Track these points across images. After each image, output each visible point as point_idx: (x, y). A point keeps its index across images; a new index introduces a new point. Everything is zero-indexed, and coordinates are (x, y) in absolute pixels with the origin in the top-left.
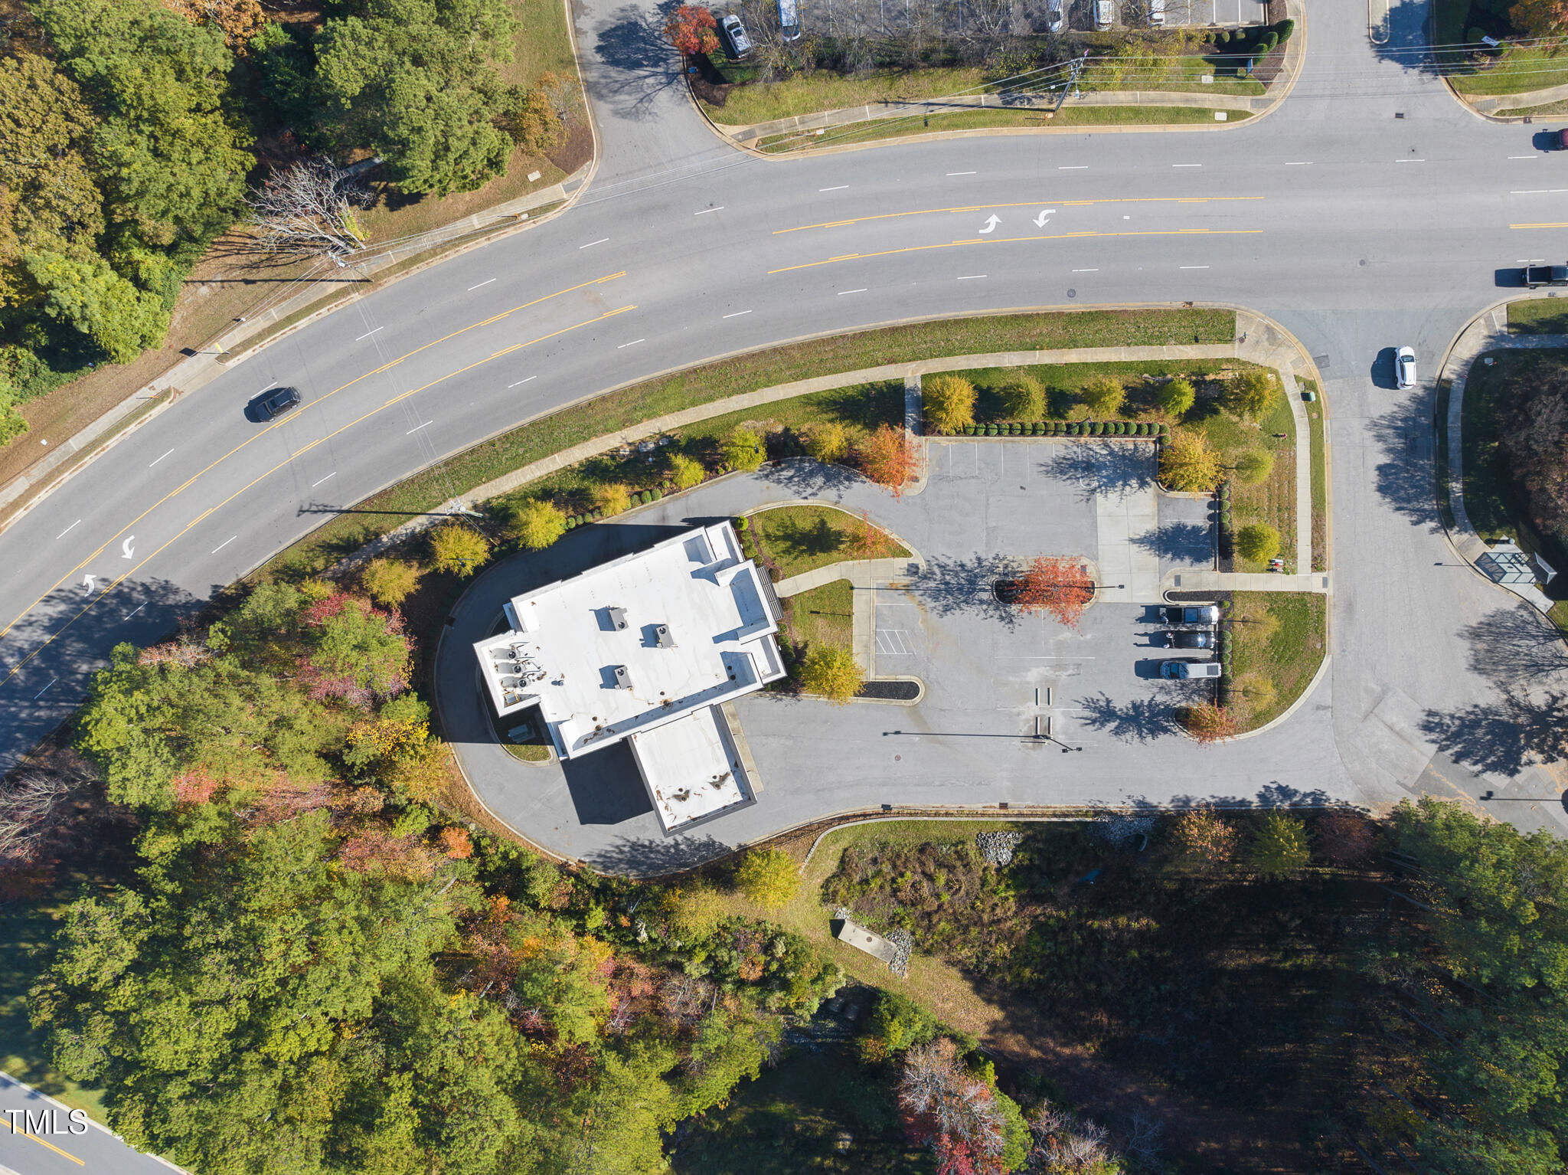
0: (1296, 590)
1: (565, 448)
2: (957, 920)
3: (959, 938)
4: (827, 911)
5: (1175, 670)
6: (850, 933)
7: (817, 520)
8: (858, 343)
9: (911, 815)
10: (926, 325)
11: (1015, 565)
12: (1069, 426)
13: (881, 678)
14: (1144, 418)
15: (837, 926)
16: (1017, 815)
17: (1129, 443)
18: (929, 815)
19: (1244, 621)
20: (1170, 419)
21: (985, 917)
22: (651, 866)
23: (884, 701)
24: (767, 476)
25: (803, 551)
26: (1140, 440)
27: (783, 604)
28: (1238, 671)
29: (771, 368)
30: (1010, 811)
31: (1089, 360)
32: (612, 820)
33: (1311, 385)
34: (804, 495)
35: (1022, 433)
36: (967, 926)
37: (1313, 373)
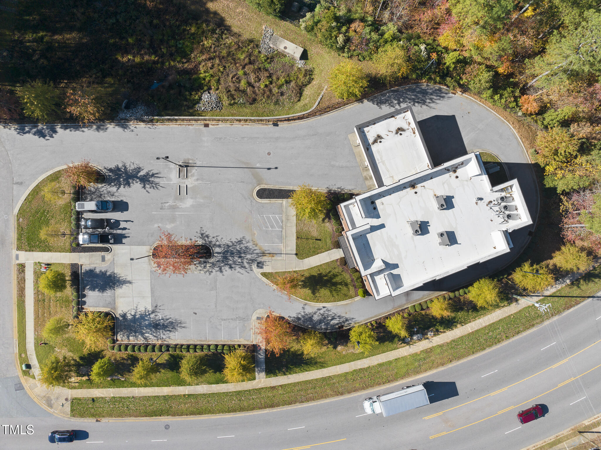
0: (34, 253)
1: (465, 336)
2: (234, 59)
3: (233, 49)
4: (310, 65)
5: (103, 206)
6: (298, 52)
7: (317, 294)
8: (293, 399)
9: (261, 120)
10: (253, 409)
11: (199, 268)
12: (168, 350)
13: (279, 201)
14: (123, 354)
15: (304, 56)
16: (198, 120)
17: (132, 340)
18: (251, 120)
19: (64, 235)
20: (108, 353)
21: (217, 61)
22: (413, 91)
23: (277, 187)
24: (347, 320)
25: (326, 276)
26: (126, 342)
27: (338, 245)
28: (68, 206)
29: (344, 383)
30: (203, 122)
31: (156, 388)
32: (437, 118)
33: (26, 373)
34: (325, 309)
35: (195, 346)
36: (228, 56)
37: (24, 381)
